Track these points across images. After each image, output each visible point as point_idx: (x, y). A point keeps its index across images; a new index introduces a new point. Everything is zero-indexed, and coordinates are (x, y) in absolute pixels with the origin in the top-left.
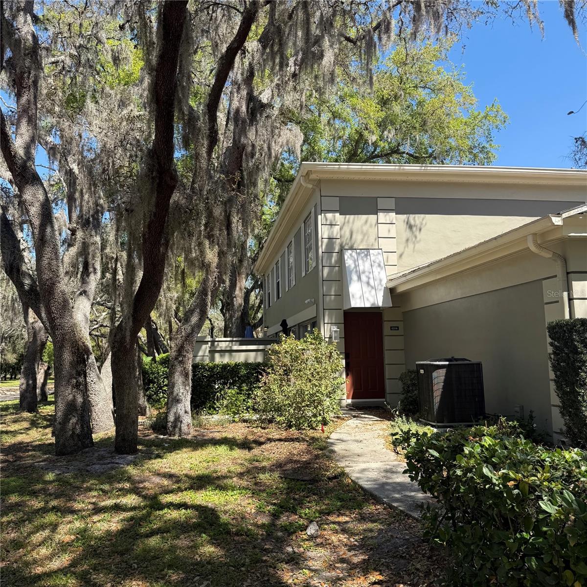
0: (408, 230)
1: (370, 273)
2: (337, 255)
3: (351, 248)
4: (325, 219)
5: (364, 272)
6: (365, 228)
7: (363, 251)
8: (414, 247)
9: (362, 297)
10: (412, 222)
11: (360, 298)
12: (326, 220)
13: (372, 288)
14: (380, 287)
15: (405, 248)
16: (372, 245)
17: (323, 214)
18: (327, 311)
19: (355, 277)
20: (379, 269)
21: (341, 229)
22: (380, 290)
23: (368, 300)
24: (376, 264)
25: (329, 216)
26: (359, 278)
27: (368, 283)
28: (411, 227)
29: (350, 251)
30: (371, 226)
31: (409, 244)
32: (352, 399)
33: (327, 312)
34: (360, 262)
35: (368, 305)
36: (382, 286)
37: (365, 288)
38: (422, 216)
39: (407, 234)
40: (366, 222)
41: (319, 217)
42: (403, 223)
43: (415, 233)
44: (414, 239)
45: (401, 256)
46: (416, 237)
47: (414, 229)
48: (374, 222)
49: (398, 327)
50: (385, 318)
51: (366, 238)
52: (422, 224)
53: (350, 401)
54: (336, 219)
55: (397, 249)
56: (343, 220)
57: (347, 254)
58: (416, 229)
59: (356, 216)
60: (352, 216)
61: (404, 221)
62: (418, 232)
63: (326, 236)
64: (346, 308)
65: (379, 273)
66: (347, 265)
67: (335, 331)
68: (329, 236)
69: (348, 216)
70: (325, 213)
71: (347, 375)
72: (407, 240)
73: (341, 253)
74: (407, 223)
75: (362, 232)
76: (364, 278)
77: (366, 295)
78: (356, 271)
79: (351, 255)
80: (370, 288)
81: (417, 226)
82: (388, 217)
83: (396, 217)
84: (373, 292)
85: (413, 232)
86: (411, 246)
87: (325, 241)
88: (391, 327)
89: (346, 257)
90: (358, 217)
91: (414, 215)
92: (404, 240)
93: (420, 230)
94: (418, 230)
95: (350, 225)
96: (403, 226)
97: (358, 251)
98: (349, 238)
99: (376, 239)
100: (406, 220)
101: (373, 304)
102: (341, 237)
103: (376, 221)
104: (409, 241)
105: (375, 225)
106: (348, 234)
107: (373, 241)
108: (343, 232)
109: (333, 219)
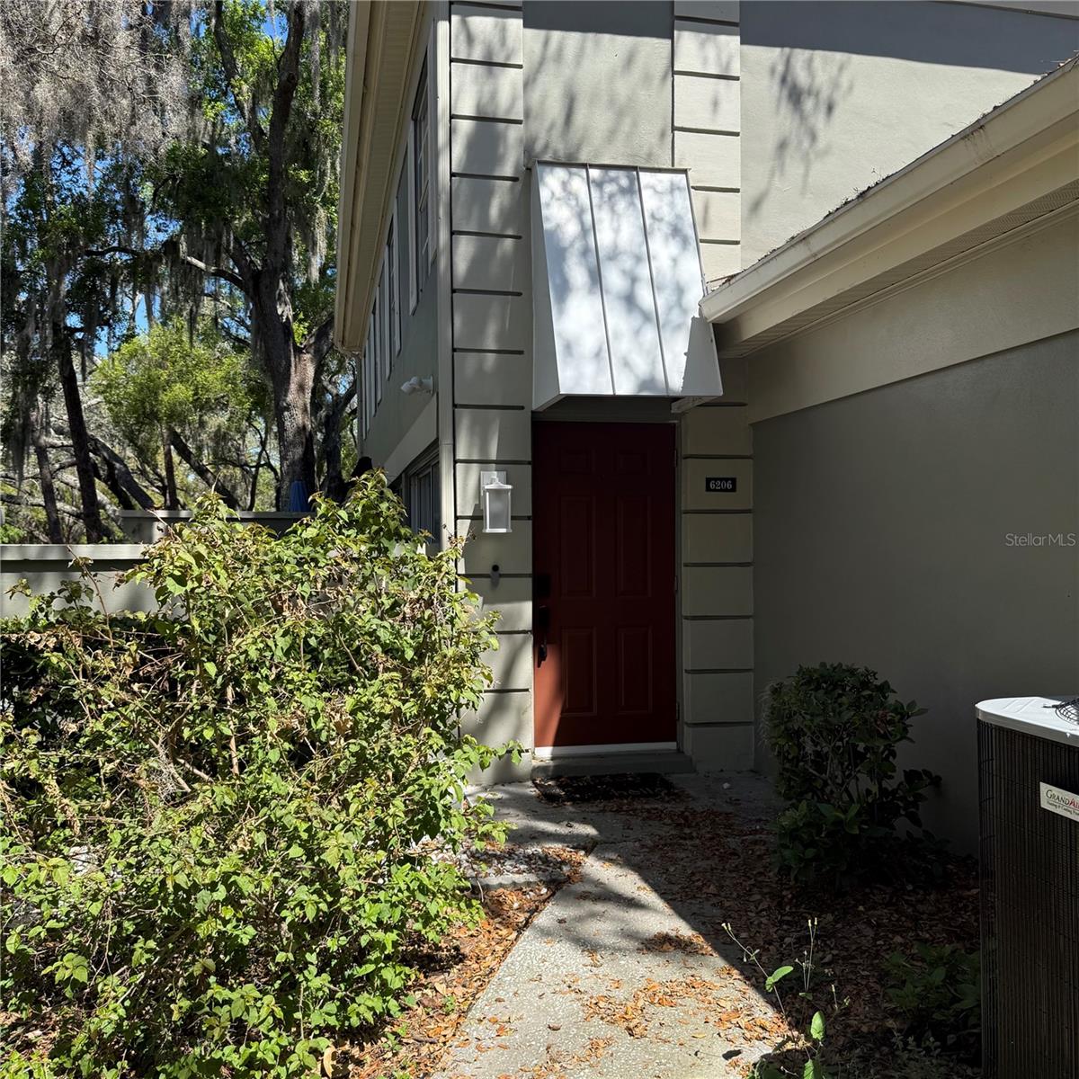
0: (785, 108)
1: (638, 259)
2: (512, 188)
3: (570, 163)
4: (462, 37)
5: (614, 256)
6: (622, 88)
7: (613, 173)
8: (806, 175)
9: (604, 352)
10: (802, 77)
11: (598, 355)
12: (470, 39)
13: (646, 317)
14: (676, 316)
15: (772, 175)
16: (650, 155)
17: (455, 18)
18: (466, 411)
19: (577, 274)
20: (674, 247)
21: (528, 84)
22: (679, 327)
23: (626, 364)
24: (665, 228)
25: (483, 25)
26: (596, 277)
27: (630, 300)
28: (795, 95)
29: (560, 173)
30: (647, 78)
31: (788, 161)
32: (556, 744)
33: (465, 419)
34: (603, 216)
35: (625, 388)
36: (685, 311)
37: (619, 320)
38: (839, 56)
39: (782, 121)
40: (629, 60)
41: (443, 26)
42: (765, 81)
43: (812, 120)
44: (806, 144)
45: (755, 207)
46: (813, 137)
47: (809, 104)
48: (661, 64)
49: (734, 481)
50: (689, 443)
51: (626, 126)
52: (835, 85)
53: (545, 753)
54: (510, 42)
55: (743, 178)
56: (537, 48)
57: (551, 183)
58: (817, 104)
59: (591, 36)
60: (573, 38)
61: (773, 71)
62: (821, 116)
63: (467, 107)
64: (540, 401)
65: (675, 261)
66: (547, 226)
67: (497, 493)
68: (479, 107)
69: (556, 35)
70: (464, 15)
71: (540, 657)
72: (782, 146)
73: (526, 181)
74: (784, 80)
75: (612, 102)
76: (614, 279)
77: (623, 346)
78: (585, 252)
79: (564, 185)
80: (636, 320)
81: (817, 95)
82: (711, 52)
83: (742, 56)
84: (650, 334)
85: (803, 118)
86: (794, 168)
87: (465, 127)
88: (708, 481)
89: (544, 194)
90: (597, 44)
91: (807, 53)
92: (770, 145)
93: (830, 109)
94: (823, 109)
95: (567, 71)
96: (767, 90)
97: (594, 173)
98: (560, 121)
99: (663, 135)
100: (780, 68)
101: (645, 384)
102: (527, 114)
103: (666, 61)
104: (791, 150)
105: (664, 78)
106: (555, 110)
107: (654, 140)
108: (536, 96)
109: (496, 41)
